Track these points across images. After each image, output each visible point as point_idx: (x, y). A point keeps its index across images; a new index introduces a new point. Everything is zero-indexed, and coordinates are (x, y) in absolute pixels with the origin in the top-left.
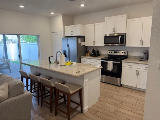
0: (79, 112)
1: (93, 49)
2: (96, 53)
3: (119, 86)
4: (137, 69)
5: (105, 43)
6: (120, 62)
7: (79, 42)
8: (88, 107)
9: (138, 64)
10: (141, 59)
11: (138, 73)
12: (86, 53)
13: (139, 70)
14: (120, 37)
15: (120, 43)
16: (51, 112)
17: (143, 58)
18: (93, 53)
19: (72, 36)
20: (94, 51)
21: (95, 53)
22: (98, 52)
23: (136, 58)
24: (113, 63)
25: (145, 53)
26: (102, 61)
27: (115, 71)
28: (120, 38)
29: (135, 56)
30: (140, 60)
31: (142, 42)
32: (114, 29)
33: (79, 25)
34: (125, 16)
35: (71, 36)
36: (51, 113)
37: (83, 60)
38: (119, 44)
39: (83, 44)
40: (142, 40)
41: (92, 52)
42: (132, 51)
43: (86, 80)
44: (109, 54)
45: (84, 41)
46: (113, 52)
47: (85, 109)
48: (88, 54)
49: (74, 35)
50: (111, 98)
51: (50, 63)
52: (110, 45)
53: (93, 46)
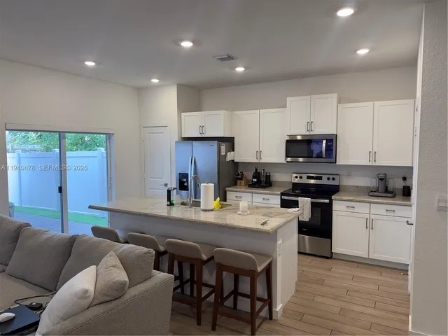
0: (264, 319)
1: (256, 170)
2: (263, 179)
3: (327, 258)
4: (368, 216)
5: (287, 156)
6: (327, 201)
7: (223, 153)
8: (281, 305)
9: (370, 203)
10: (372, 191)
11: (370, 225)
12: (238, 179)
13: (372, 217)
14: (324, 142)
15: (324, 156)
16: (199, 324)
17: (377, 191)
18: (255, 180)
19: (204, 136)
20: (257, 175)
21: (261, 179)
22: (268, 177)
23: (359, 191)
24: (312, 204)
25: (381, 179)
26: (283, 197)
27: (318, 222)
28: (324, 145)
29: (357, 187)
30: (370, 194)
31: (372, 155)
32: (310, 124)
33: (222, 112)
34: (334, 97)
35: (200, 136)
36: (198, 327)
37: (231, 195)
38: (322, 157)
39: (230, 156)
40: (374, 151)
41: (254, 177)
42: (349, 175)
43: (279, 242)
44: (296, 181)
45: (233, 150)
46: (305, 176)
47: (278, 309)
48: (243, 182)
49: (206, 136)
50: (320, 284)
51: (172, 204)
52: (301, 160)
53: (256, 161)
